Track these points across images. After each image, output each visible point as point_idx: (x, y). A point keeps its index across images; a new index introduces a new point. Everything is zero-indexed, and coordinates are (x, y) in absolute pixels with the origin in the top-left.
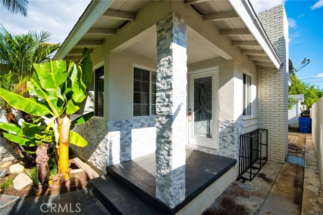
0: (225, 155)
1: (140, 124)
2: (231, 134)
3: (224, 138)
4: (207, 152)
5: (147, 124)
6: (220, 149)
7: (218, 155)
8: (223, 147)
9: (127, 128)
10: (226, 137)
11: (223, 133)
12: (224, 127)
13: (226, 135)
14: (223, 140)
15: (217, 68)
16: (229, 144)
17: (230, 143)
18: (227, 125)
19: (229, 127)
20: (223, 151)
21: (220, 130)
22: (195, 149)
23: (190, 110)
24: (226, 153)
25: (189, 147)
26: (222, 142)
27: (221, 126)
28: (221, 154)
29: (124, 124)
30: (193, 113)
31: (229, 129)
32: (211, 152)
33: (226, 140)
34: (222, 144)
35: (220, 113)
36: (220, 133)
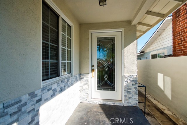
0: (130, 105)
1: (51, 92)
2: (135, 86)
3: (129, 90)
4: (113, 104)
5: (59, 89)
6: (125, 100)
7: (123, 106)
8: (128, 98)
9: (33, 107)
10: (131, 89)
11: (128, 86)
12: (129, 81)
13: (131, 88)
14: (128, 92)
15: (122, 30)
16: (133, 95)
17: (133, 93)
18: (132, 79)
19: (133, 81)
20: (127, 101)
21: (125, 84)
22: (100, 103)
23: (93, 66)
24: (130, 103)
25: (93, 102)
26: (126, 94)
27: (126, 80)
28: (126, 104)
29: (25, 104)
30: (97, 70)
31: (133, 83)
32: (117, 104)
33: (130, 92)
34: (127, 96)
35: (125, 69)
36: (125, 86)
